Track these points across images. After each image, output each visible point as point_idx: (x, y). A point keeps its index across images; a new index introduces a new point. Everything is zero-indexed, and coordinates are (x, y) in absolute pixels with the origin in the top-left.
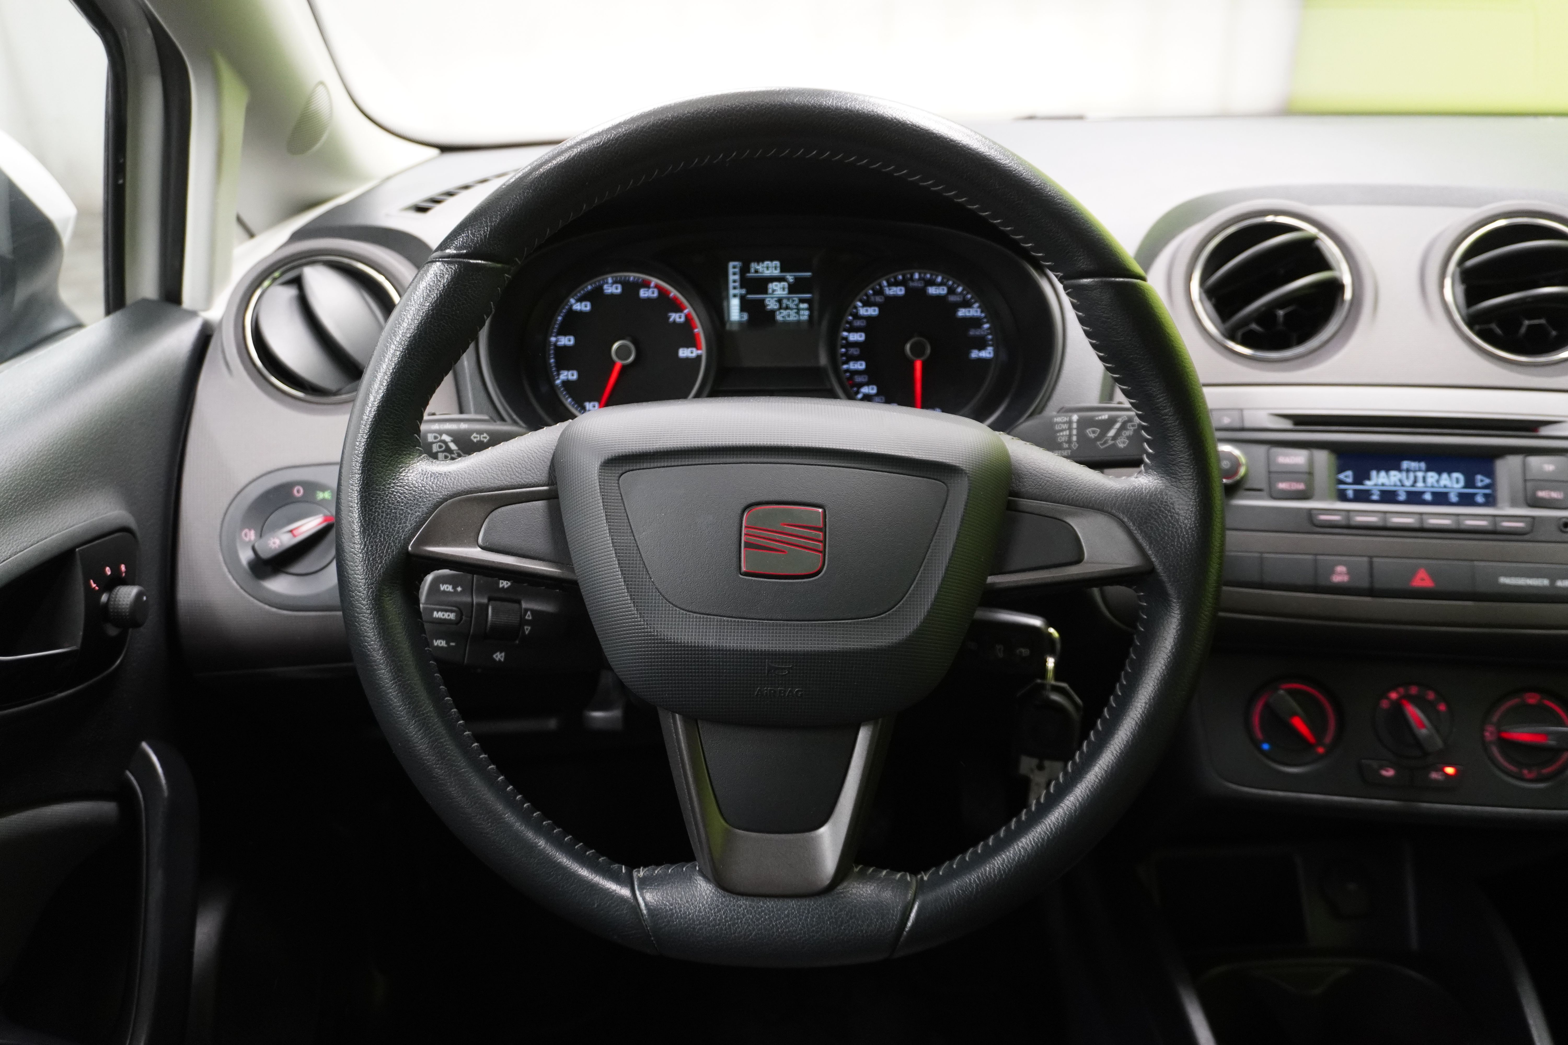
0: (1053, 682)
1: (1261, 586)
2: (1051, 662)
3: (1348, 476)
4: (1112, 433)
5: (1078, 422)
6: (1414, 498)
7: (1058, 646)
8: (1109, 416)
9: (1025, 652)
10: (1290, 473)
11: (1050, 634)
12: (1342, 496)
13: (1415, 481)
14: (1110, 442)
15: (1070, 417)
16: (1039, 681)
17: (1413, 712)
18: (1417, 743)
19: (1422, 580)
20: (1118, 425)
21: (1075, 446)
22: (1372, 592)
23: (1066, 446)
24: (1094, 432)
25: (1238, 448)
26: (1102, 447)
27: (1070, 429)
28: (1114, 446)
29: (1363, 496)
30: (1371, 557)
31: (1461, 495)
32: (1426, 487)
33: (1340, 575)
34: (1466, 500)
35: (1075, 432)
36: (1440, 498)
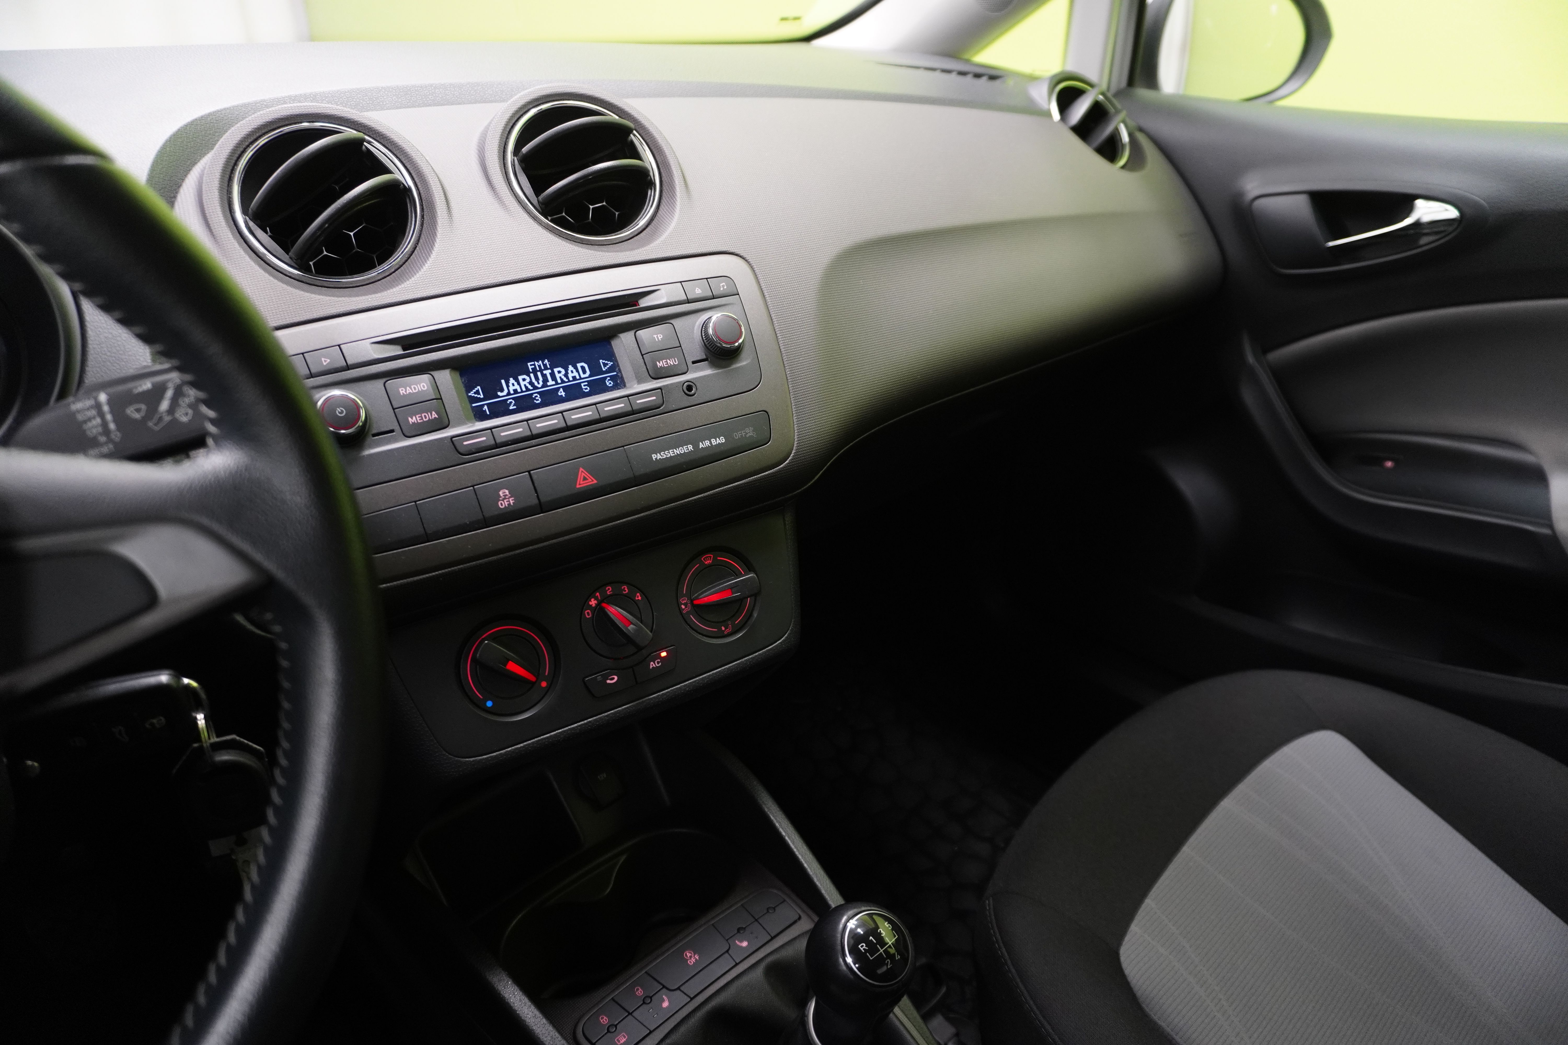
0: (214, 739)
1: (427, 537)
2: (200, 718)
3: (478, 391)
4: (164, 405)
5: (110, 402)
6: (550, 398)
7: (203, 695)
8: (154, 385)
9: (158, 721)
10: (417, 404)
11: (188, 686)
12: (480, 416)
13: (545, 380)
14: (167, 419)
15: (96, 399)
16: (196, 745)
17: (614, 611)
18: (628, 639)
19: (585, 480)
20: (169, 393)
21: (116, 436)
22: (542, 507)
23: (103, 439)
24: (138, 410)
25: (348, 389)
26: (157, 428)
27: (101, 414)
28: (175, 422)
29: (500, 410)
30: (529, 472)
31: (590, 383)
32: (557, 383)
33: (506, 500)
34: (597, 387)
35: (109, 417)
36: (574, 392)
